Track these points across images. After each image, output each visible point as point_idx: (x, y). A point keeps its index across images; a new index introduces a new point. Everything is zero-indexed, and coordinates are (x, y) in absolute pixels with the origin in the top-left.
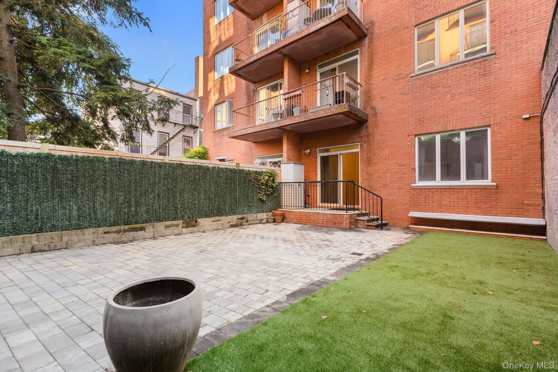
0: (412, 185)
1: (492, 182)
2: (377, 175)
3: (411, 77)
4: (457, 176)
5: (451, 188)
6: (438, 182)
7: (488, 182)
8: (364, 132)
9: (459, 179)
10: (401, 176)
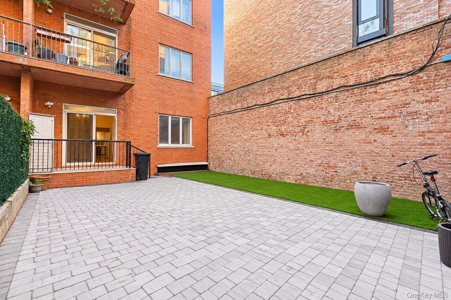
0: (157, 146)
1: (192, 145)
2: (132, 137)
3: (158, 75)
4: (178, 142)
5: (176, 149)
6: (170, 145)
7: (190, 145)
8: (121, 101)
9: (179, 143)
10: (150, 139)
